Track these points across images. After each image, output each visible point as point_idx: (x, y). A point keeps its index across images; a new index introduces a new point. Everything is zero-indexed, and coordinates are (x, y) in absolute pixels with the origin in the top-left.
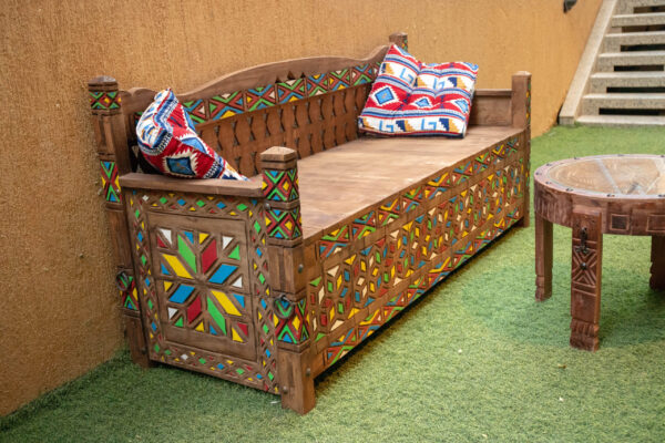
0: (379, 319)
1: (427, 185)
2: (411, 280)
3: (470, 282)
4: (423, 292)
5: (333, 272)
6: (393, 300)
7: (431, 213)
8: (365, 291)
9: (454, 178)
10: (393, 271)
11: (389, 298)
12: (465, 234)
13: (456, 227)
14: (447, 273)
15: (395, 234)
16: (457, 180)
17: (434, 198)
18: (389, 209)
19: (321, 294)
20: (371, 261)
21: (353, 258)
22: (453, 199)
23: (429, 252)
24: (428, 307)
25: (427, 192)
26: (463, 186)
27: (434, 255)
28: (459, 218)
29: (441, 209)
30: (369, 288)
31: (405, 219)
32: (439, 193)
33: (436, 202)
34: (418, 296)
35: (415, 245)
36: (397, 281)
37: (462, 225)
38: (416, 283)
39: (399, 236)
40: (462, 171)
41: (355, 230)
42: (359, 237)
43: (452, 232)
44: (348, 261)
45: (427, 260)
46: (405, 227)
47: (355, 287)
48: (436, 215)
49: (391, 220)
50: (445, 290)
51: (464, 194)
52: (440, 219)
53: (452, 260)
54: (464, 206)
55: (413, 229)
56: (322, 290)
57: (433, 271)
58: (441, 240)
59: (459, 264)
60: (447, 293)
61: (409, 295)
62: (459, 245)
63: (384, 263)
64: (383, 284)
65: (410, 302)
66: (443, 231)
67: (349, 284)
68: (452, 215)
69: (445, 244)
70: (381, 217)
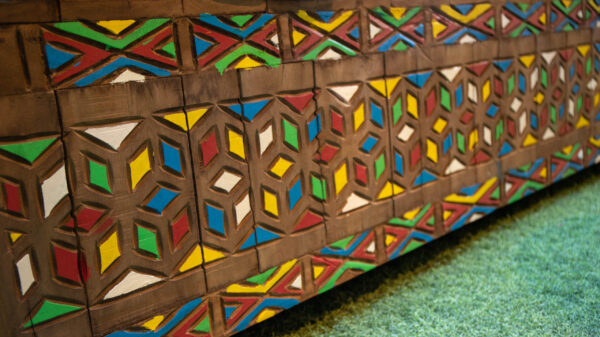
0: (297, 283)
1: (438, 11)
2: (395, 207)
3: (538, 231)
4: (429, 238)
5: (114, 136)
6: (343, 244)
7: (451, 74)
8: (243, 209)
9: (505, 21)
10: (341, 178)
11: (329, 238)
12: (530, 140)
13: (510, 121)
14: (489, 210)
15: (347, 92)
16: (510, 28)
17: (456, 43)
18: (328, 27)
19: (55, 188)
20: (266, 138)
21: (196, 115)
22: (501, 63)
23: (446, 156)
24: (440, 273)
25: (437, 27)
26: (524, 45)
27: (456, 166)
28: (516, 105)
29: (473, 73)
30: (257, 204)
31: (376, 66)
32: (467, 39)
33: (463, 55)
34: (414, 245)
35: (406, 133)
36: (354, 202)
37: (523, 122)
38: (410, 215)
39: (357, 100)
40: (524, 14)
41: (202, 44)
42: (221, 65)
43: (500, 129)
44: (177, 118)
45: (438, 171)
46: (378, 85)
47: (205, 193)
48: (460, 82)
49: (331, 55)
50: (484, 241)
51: (527, 60)
52: (472, 93)
53: (500, 184)
54: (527, 82)
55: (398, 94)
56: (60, 175)
57: (453, 198)
58: (474, 138)
59: (517, 196)
60: (487, 247)
61: (389, 239)
62: (515, 159)
63: (310, 151)
64: (308, 202)
65: (391, 256)
66: (479, 119)
67: (182, 182)
68: (499, 94)
69: (484, 151)
70: (298, 37)
